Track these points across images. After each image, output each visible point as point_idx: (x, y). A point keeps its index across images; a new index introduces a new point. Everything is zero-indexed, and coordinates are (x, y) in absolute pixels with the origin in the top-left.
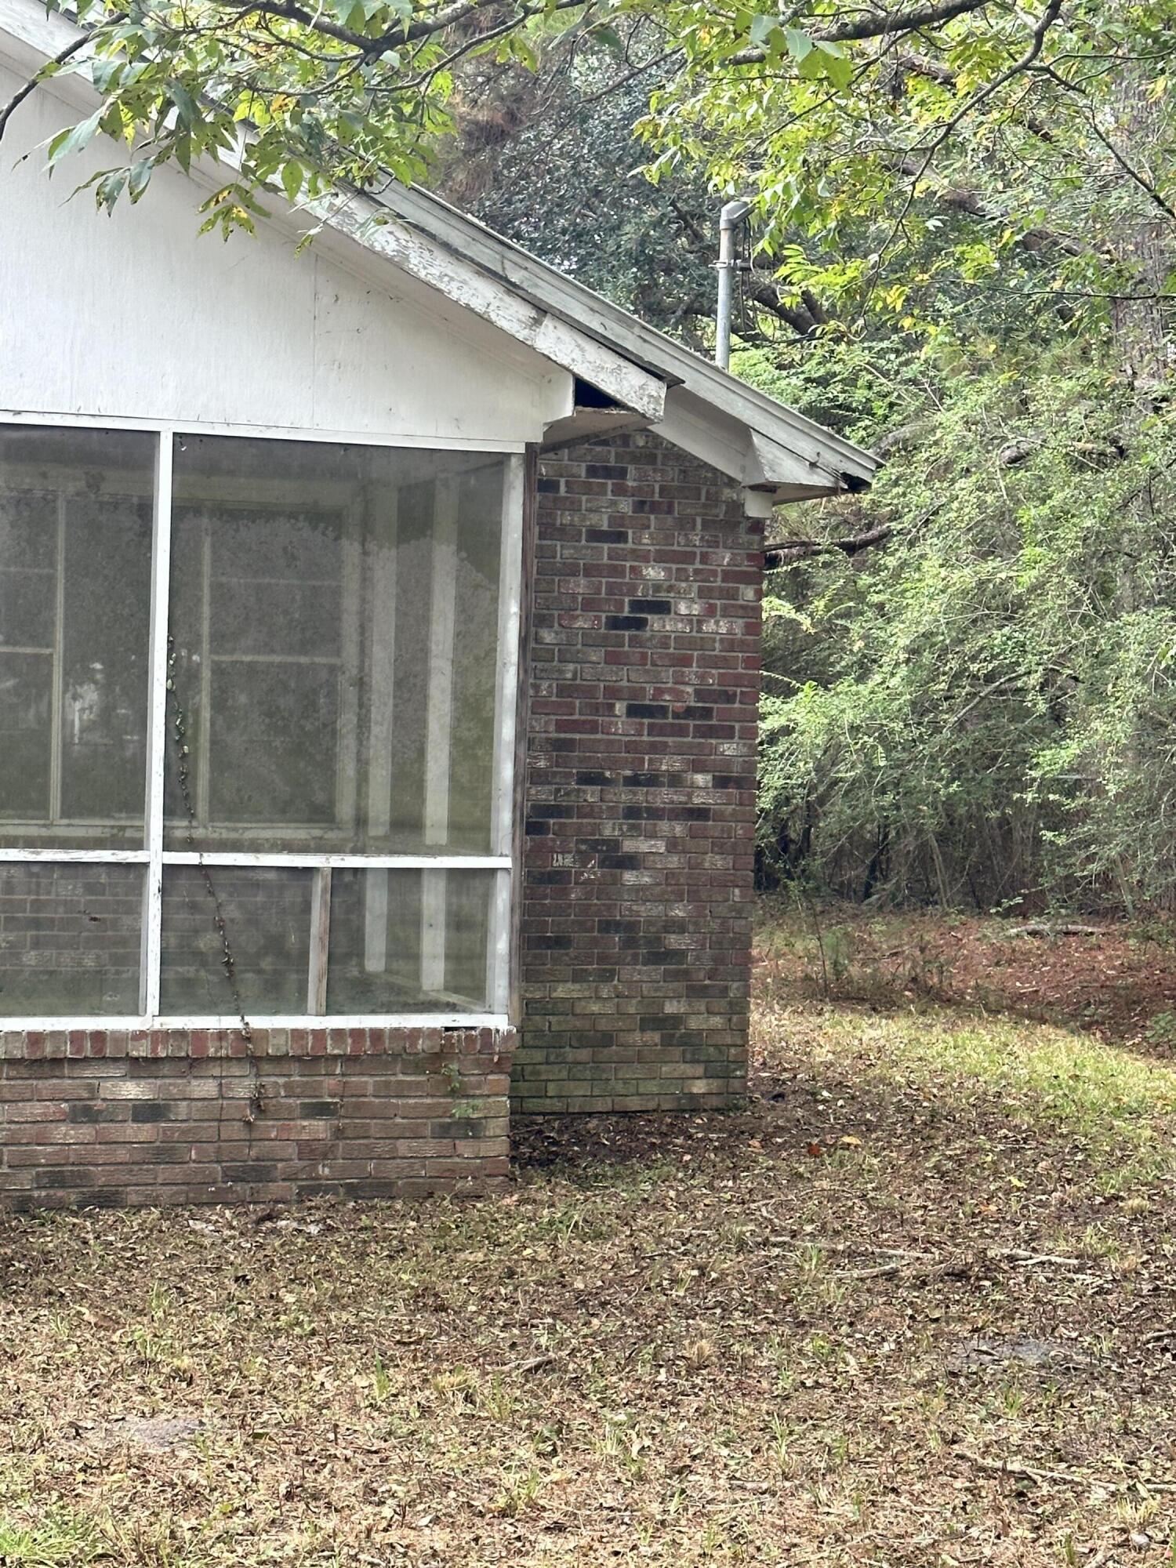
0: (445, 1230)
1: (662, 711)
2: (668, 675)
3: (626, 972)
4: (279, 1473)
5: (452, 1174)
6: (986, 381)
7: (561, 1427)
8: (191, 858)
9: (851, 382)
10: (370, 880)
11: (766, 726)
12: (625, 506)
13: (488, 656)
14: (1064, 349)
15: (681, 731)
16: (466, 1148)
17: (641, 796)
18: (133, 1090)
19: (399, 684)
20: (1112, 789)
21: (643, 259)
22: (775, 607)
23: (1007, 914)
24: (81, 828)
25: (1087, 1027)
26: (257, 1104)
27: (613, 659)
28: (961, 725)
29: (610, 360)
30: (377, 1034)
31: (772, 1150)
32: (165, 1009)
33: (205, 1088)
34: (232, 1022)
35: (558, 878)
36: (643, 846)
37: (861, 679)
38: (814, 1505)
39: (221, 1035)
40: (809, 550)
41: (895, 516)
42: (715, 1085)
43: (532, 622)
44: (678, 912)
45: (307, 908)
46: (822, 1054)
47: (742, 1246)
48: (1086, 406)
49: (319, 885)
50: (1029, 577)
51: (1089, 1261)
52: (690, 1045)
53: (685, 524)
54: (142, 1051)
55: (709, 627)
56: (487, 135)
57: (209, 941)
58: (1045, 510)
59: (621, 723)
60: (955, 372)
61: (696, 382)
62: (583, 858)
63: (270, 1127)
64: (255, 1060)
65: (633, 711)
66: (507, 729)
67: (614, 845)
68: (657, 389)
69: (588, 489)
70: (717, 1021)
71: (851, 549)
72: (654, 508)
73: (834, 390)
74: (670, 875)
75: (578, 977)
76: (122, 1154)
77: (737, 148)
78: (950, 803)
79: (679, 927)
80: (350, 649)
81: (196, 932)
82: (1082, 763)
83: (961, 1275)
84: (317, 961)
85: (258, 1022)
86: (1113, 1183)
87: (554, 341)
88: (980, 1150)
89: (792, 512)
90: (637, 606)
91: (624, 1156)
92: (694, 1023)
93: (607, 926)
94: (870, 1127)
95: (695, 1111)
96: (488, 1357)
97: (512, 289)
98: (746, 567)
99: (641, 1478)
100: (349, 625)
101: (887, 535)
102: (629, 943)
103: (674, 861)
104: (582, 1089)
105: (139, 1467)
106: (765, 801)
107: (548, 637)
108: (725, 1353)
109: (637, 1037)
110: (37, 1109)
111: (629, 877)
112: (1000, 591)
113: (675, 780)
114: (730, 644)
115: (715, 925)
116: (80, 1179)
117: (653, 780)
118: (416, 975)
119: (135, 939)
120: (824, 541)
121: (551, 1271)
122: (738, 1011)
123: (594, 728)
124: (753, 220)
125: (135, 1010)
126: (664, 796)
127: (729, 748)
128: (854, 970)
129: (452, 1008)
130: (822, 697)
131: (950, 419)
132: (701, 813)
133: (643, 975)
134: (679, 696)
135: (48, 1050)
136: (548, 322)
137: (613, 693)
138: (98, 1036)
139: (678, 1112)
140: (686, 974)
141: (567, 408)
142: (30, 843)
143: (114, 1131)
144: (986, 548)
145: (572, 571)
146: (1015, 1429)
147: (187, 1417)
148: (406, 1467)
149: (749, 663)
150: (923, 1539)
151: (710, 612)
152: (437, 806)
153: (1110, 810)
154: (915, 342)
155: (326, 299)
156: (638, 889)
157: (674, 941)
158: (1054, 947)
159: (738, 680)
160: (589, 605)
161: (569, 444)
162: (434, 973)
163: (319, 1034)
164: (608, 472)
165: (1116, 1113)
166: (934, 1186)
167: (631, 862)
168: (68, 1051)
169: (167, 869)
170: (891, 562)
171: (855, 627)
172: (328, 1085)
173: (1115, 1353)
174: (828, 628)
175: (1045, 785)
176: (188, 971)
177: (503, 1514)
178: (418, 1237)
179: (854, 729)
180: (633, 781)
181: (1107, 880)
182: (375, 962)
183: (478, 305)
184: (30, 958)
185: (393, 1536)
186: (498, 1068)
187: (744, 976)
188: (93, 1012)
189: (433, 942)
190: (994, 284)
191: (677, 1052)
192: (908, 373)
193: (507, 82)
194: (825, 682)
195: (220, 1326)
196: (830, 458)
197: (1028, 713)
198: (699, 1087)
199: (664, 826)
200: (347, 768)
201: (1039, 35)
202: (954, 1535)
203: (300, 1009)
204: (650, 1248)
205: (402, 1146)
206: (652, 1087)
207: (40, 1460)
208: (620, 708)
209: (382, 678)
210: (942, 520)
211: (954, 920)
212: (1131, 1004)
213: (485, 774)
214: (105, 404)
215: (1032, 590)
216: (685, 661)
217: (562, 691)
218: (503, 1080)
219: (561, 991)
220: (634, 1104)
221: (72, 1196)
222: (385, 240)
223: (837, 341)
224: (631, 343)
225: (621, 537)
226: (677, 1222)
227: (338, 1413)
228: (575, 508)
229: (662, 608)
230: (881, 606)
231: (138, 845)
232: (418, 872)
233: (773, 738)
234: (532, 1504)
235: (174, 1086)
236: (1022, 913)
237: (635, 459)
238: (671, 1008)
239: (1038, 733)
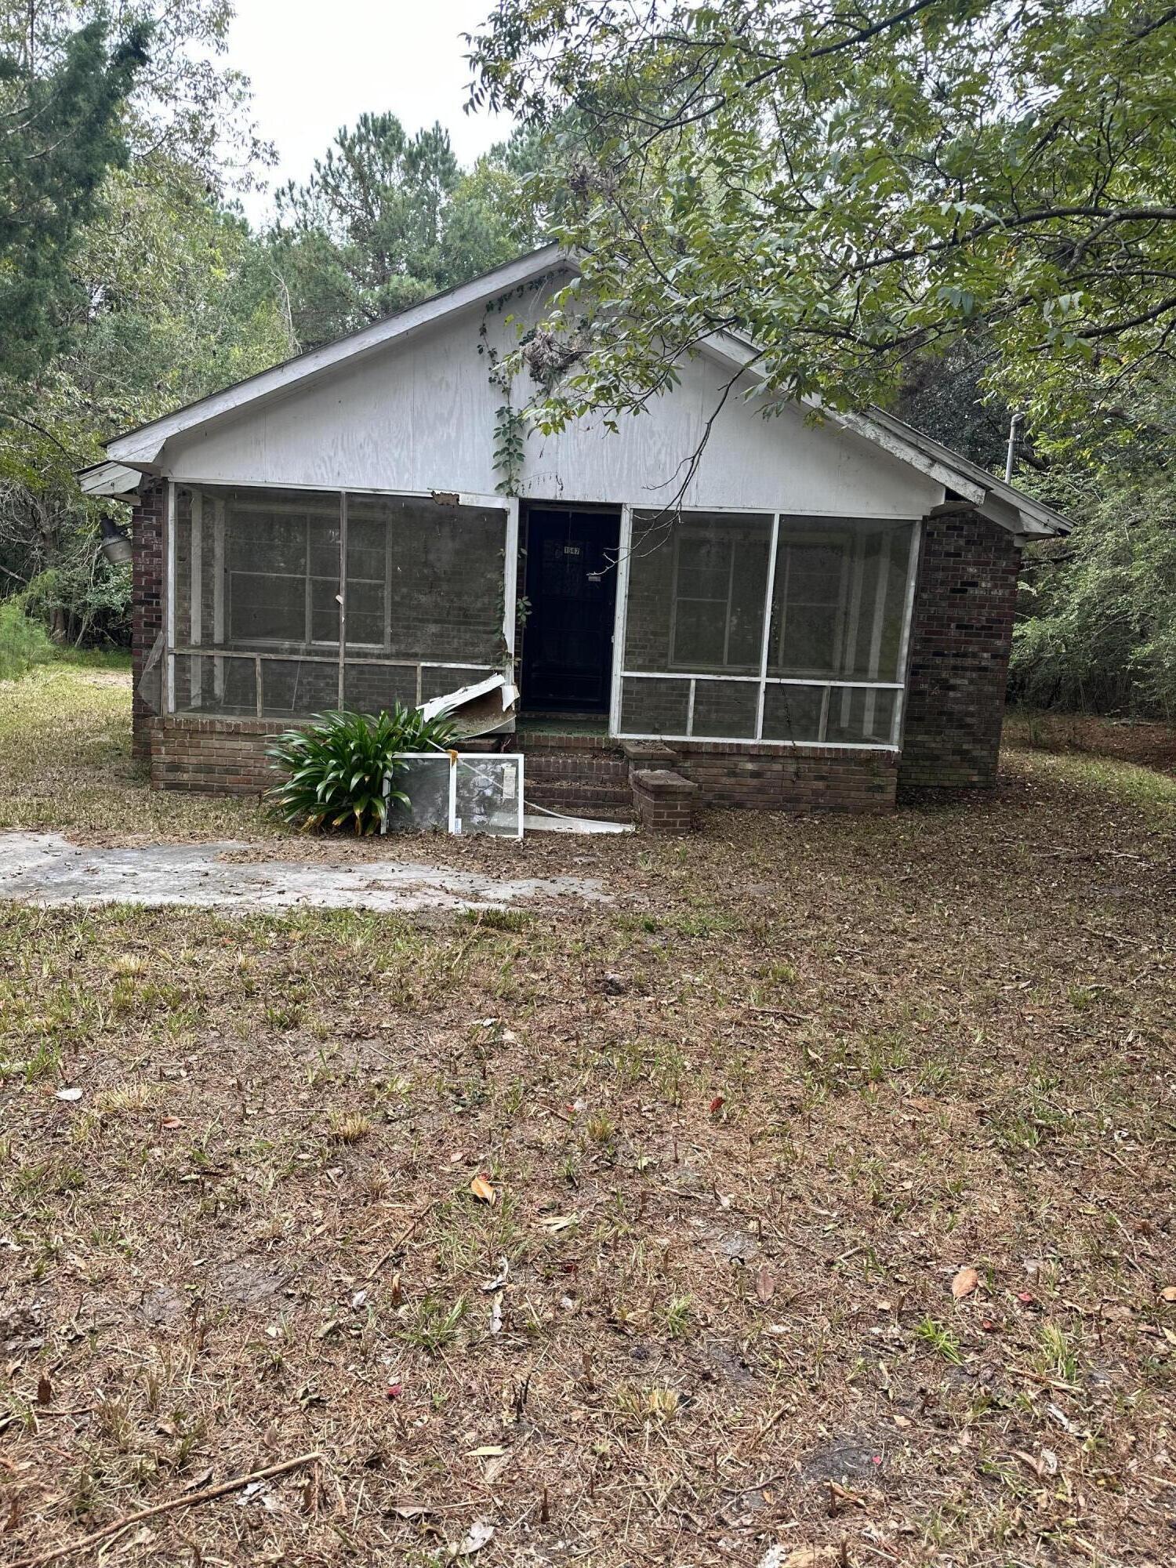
0: (868, 827)
1: (972, 627)
2: (975, 612)
3: (947, 732)
4: (805, 909)
5: (872, 806)
6: (1123, 490)
7: (916, 903)
8: (776, 681)
9: (1062, 491)
10: (844, 692)
11: (1015, 634)
12: (962, 542)
13: (900, 604)
14: (1160, 476)
15: (979, 635)
16: (878, 796)
17: (959, 662)
18: (750, 766)
19: (862, 615)
20: (1168, 665)
21: (973, 441)
22: (1023, 586)
23: (1111, 716)
24: (739, 668)
25: (1146, 764)
26: (797, 774)
27: (952, 606)
28: (1098, 637)
29: (962, 481)
30: (845, 750)
31: (1006, 805)
32: (763, 737)
33: (777, 767)
34: (789, 743)
35: (922, 693)
36: (959, 682)
37: (1056, 616)
38: (1022, 942)
39: (785, 747)
40: (1037, 562)
41: (1077, 548)
42: (982, 778)
43: (919, 590)
44: (971, 708)
45: (820, 702)
46: (1029, 768)
47: (992, 841)
48: (1168, 501)
49: (825, 693)
50: (1137, 574)
51: (1144, 857)
52: (973, 762)
53: (987, 550)
54: (754, 752)
55: (994, 593)
56: (910, 391)
57: (781, 713)
58: (1146, 545)
59: (953, 631)
60: (1109, 486)
61: (998, 492)
62: (933, 686)
63: (801, 783)
64: (797, 758)
65: (958, 627)
66: (906, 633)
67: (947, 681)
68: (981, 492)
69: (946, 535)
70: (984, 753)
71: (1056, 561)
72: (974, 543)
73: (1053, 495)
74: (969, 694)
75: (926, 733)
76: (745, 789)
77: (1021, 391)
78: (1090, 670)
79: (972, 715)
80: (842, 601)
81: (777, 709)
82: (1153, 654)
83: (1088, 859)
84: (823, 721)
85: (799, 744)
86: (1156, 827)
87: (939, 474)
88: (1096, 810)
89: (1031, 546)
90: (963, 584)
91: (942, 804)
92: (975, 753)
93: (941, 713)
94: (1048, 799)
95: (973, 788)
96: (886, 874)
97: (922, 452)
98: (1013, 568)
99: (949, 925)
100: (843, 591)
101: (1073, 555)
102: (949, 720)
103: (971, 688)
104: (926, 777)
105: (753, 901)
106: (1011, 666)
107: (925, 596)
108: (984, 882)
109: (950, 758)
110: (715, 771)
111: (951, 694)
112: (1122, 579)
113: (974, 655)
114: (1003, 600)
115: (987, 715)
116: (729, 798)
117: (965, 655)
118: (861, 729)
119: (755, 711)
120: (1045, 558)
121: (911, 845)
122: (994, 750)
123: (940, 633)
124: (1026, 422)
125: (753, 737)
126: (969, 662)
127: (999, 643)
128: (1043, 736)
129: (875, 742)
130: (1038, 623)
131: (1105, 507)
132: (985, 669)
133: (955, 733)
134: (979, 621)
135: (720, 750)
136: (936, 466)
137: (951, 619)
138: (739, 745)
139: (965, 788)
140: (973, 734)
141: (942, 501)
142: (715, 673)
143: (743, 781)
144: (1117, 562)
145: (937, 569)
146: (1110, 920)
147: (769, 885)
148: (853, 912)
149: (1010, 608)
150: (1069, 959)
151: (995, 586)
152: (874, 662)
153: (1164, 675)
154: (1093, 473)
155: (844, 459)
156: (955, 699)
157: (969, 720)
158: (1132, 731)
159: (1005, 615)
160: (943, 583)
161: (941, 516)
162: (868, 728)
163: (822, 749)
164: (955, 528)
165: (1158, 799)
166: (1076, 823)
167: (953, 688)
168: (727, 750)
169: (767, 684)
170: (1074, 567)
171: (1055, 594)
172: (825, 768)
173: (1154, 895)
174: (1043, 594)
175: (1136, 662)
176: (772, 723)
177: (893, 932)
178: (858, 827)
179: (1052, 637)
180: (956, 655)
181: (1158, 703)
182: (844, 724)
183: (907, 459)
184: (714, 716)
185: (849, 936)
186: (893, 766)
187: (998, 735)
188: (737, 737)
189: (869, 717)
190: (1131, 449)
191: (966, 764)
192: (1087, 487)
193: (919, 369)
194: (1041, 617)
195: (782, 855)
196: (1053, 522)
197: (1130, 631)
198: (975, 779)
199: (968, 674)
200: (838, 646)
201: (1164, 337)
202: (1081, 959)
203: (815, 740)
204: (953, 839)
205: (853, 794)
206: (955, 777)
207: (717, 895)
208: (953, 625)
209: (855, 612)
210: (1099, 549)
211: (1087, 718)
212: (1166, 755)
213: (897, 650)
214: (753, 504)
215: (1137, 579)
216: (983, 607)
217: (929, 618)
218: (895, 771)
219: (919, 738)
220: (947, 784)
221: (727, 803)
222: (870, 432)
223: (1057, 473)
224: (970, 473)
225: (959, 555)
226: (965, 830)
227: (827, 889)
228: (940, 543)
229: (975, 585)
230: (1067, 586)
231: (757, 675)
232: (864, 689)
233: (1016, 640)
234: (904, 930)
235: (766, 766)
236: (1118, 716)
237: (967, 523)
238: (965, 747)
239: (1133, 641)
